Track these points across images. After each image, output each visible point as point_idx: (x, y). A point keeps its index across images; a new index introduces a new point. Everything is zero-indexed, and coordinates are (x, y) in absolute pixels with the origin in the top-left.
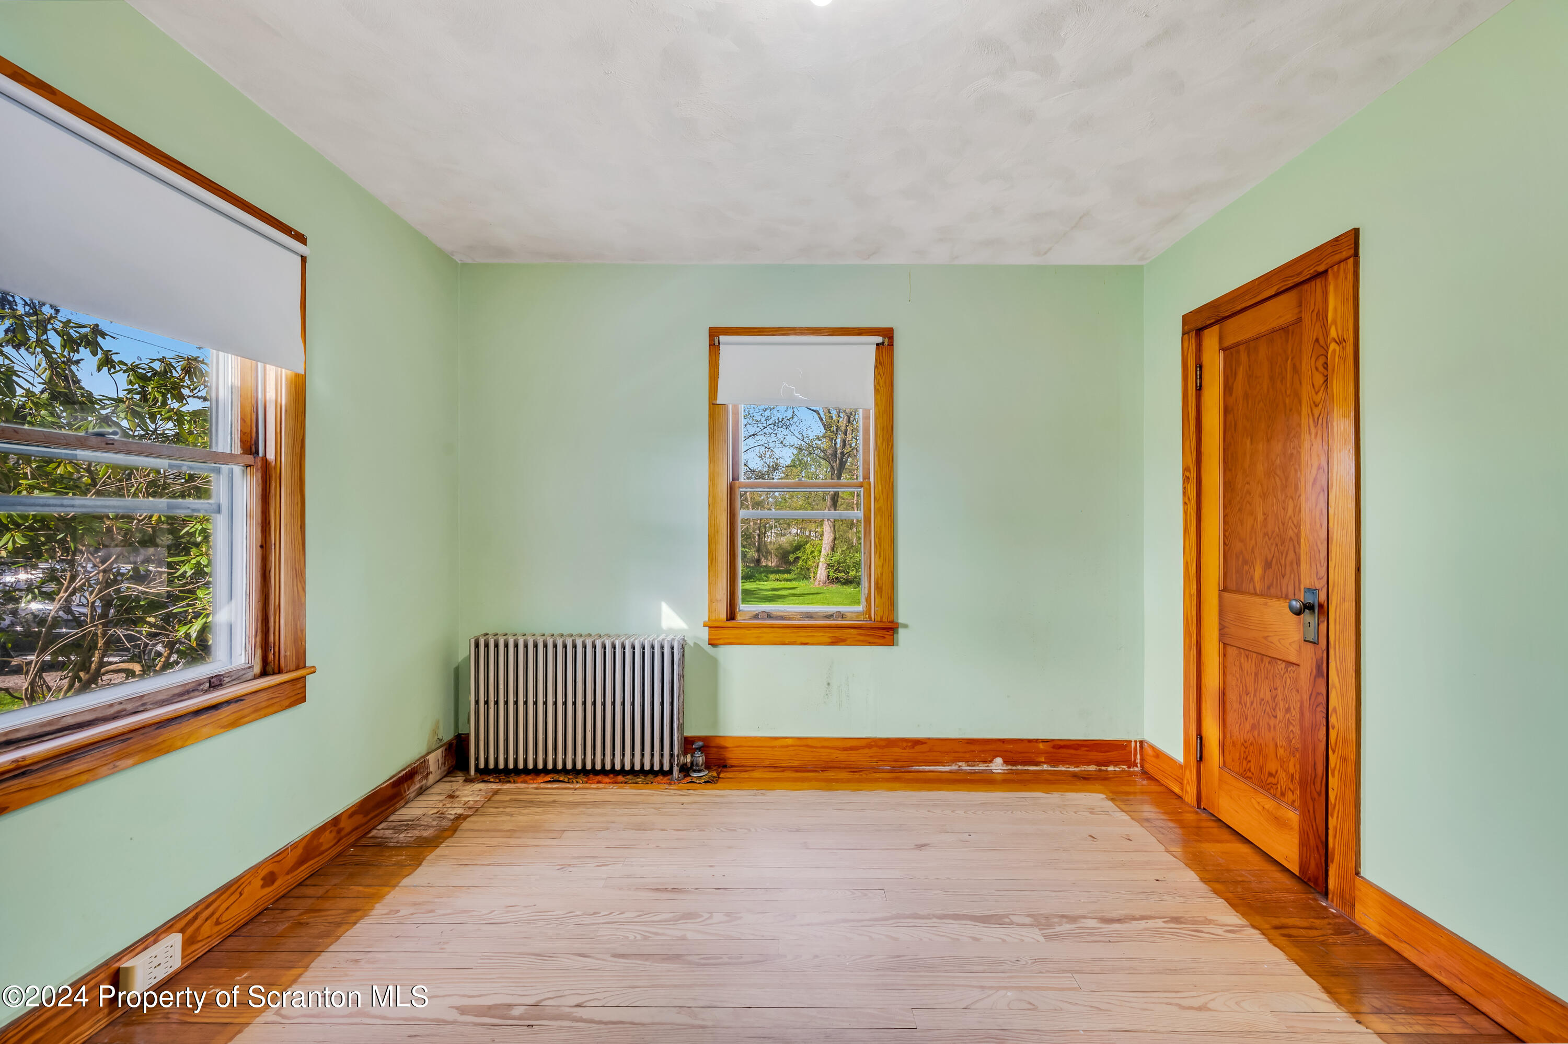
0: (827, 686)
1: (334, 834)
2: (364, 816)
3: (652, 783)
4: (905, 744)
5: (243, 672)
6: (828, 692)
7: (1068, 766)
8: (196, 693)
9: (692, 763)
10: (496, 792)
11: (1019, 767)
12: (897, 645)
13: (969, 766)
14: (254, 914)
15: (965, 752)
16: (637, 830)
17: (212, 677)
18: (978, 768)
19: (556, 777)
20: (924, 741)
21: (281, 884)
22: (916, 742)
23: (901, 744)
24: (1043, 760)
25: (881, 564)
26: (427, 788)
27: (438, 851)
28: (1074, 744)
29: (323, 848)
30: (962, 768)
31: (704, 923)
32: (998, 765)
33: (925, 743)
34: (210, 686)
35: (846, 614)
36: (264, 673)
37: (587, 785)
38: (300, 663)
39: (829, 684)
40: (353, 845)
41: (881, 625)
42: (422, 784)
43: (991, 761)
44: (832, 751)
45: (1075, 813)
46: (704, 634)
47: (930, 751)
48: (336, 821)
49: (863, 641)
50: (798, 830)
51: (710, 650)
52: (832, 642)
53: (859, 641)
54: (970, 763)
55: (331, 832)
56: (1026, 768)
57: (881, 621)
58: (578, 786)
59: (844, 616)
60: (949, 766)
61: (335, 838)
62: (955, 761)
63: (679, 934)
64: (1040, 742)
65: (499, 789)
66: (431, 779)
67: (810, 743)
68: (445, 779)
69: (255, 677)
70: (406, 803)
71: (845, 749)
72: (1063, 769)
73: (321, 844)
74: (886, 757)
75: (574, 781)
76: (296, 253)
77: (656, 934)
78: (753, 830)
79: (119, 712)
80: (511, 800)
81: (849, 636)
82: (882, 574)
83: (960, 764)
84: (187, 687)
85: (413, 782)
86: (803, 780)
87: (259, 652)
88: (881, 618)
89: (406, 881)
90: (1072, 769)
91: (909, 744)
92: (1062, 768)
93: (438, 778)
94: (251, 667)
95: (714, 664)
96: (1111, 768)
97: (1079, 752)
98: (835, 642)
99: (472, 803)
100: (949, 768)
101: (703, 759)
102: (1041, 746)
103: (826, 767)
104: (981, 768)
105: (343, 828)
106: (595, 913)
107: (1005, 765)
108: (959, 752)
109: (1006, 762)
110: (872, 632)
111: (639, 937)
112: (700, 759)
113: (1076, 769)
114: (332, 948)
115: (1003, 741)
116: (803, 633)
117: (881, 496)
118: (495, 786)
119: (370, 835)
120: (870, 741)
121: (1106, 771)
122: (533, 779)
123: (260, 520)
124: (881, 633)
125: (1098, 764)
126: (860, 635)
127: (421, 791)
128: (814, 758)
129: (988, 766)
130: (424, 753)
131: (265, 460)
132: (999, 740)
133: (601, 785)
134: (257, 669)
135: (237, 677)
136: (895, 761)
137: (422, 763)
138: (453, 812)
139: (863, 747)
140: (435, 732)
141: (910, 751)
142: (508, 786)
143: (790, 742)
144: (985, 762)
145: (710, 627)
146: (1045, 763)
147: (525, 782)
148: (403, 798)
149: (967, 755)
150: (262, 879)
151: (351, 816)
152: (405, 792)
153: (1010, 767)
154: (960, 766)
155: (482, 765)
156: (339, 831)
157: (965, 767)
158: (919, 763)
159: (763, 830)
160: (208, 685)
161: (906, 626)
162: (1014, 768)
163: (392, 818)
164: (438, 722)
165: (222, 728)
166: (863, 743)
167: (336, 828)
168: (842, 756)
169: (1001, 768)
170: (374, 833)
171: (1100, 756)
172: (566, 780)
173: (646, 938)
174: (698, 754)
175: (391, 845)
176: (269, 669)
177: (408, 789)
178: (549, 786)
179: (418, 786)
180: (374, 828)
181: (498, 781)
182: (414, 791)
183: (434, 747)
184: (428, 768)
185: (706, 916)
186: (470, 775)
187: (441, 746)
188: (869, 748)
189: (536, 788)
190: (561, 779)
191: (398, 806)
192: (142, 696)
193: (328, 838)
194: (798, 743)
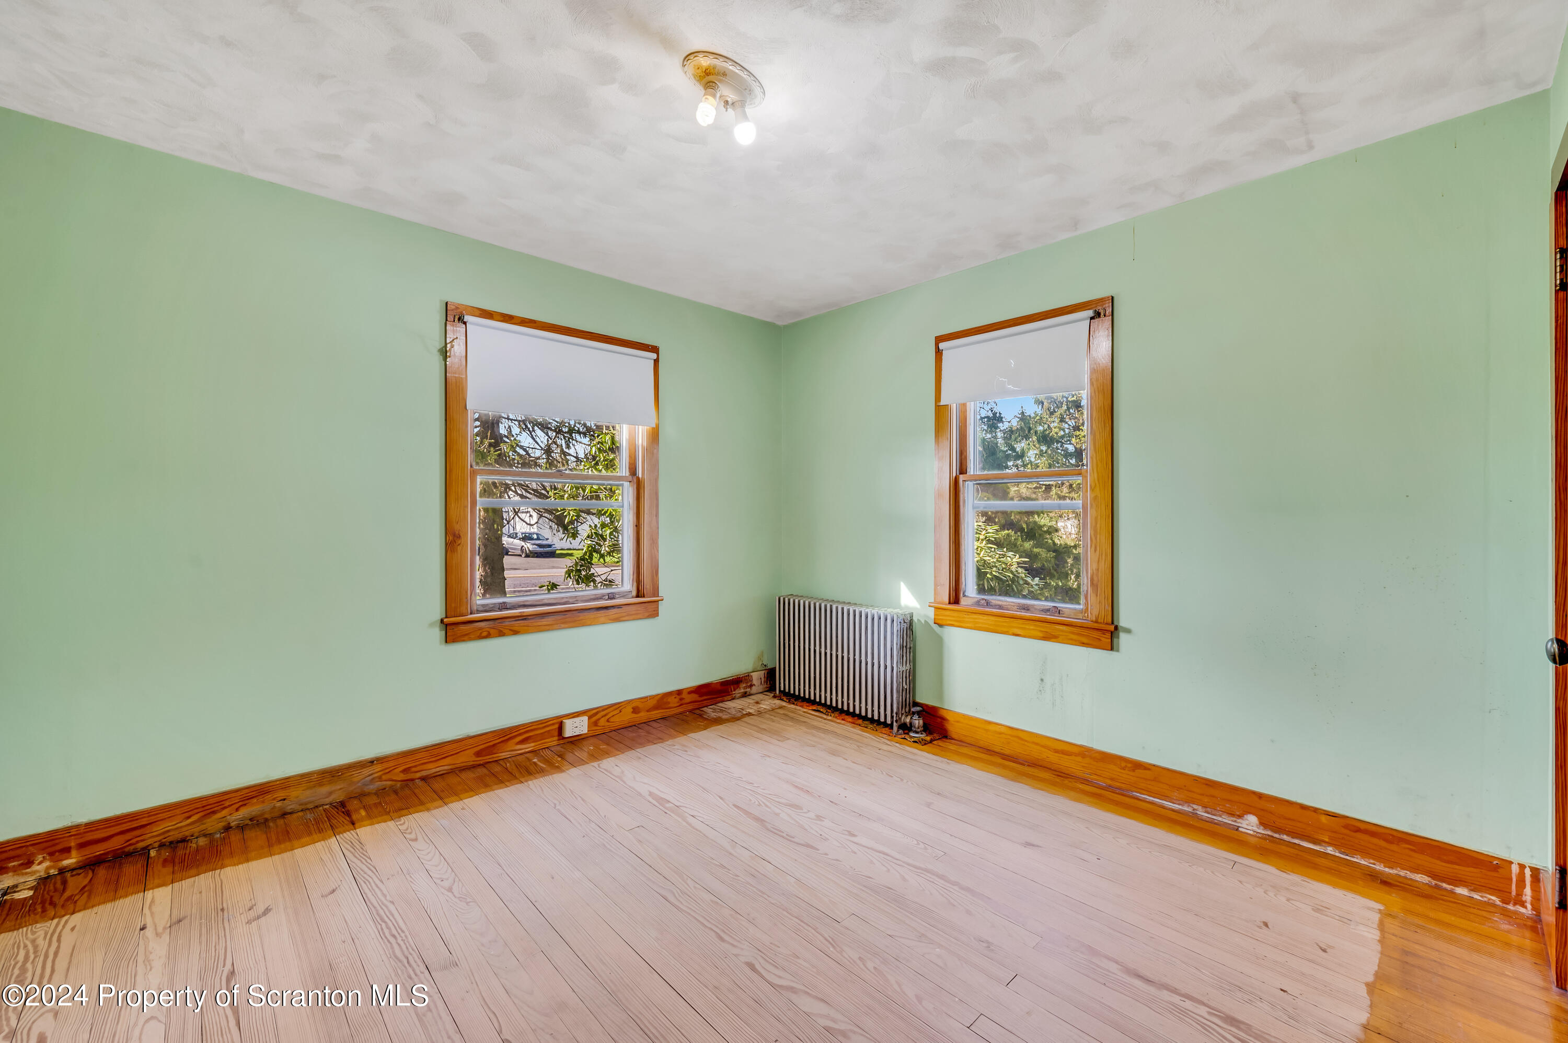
0: (1040, 682)
1: (677, 700)
2: (700, 697)
3: (877, 730)
4: (1123, 764)
5: (626, 594)
6: (1041, 689)
7: (1372, 861)
8: (601, 600)
9: (911, 723)
10: (781, 707)
11: (1285, 837)
12: (1118, 651)
13: (1208, 813)
14: (628, 725)
15: (1202, 795)
16: (830, 753)
17: (609, 593)
18: (1220, 819)
19: (819, 708)
20: (1147, 766)
21: (643, 716)
22: (1138, 766)
23: (1119, 763)
24: (1327, 840)
25: (1097, 559)
26: (750, 695)
27: (720, 727)
28: (1385, 834)
29: (671, 705)
30: (1198, 813)
31: (799, 814)
32: (1250, 824)
33: (1149, 769)
34: (609, 598)
35: (1064, 610)
36: (638, 596)
37: (835, 719)
38: (656, 592)
39: (1042, 680)
40: (691, 711)
41: (1096, 626)
42: (746, 690)
43: (1240, 817)
44: (1043, 749)
45: (1288, 900)
46: (931, 613)
47: (1155, 780)
48: (679, 692)
49: (1075, 641)
50: (939, 794)
51: (935, 627)
52: (1044, 637)
53: (1071, 639)
54: (1209, 809)
55: (675, 698)
56: (1296, 841)
57: (1096, 622)
58: (830, 718)
59: (1061, 612)
60: (1179, 804)
61: (678, 702)
62: (1188, 802)
63: (777, 811)
64: (1321, 813)
65: (785, 706)
66: (754, 690)
67: (1021, 735)
68: (765, 693)
69: (633, 597)
70: (733, 699)
71: (1056, 751)
72: (1363, 862)
73: (669, 703)
74: (1101, 772)
75: (829, 714)
76: (651, 359)
77: (767, 806)
78: (905, 781)
79: (566, 602)
80: (784, 714)
81: (1061, 633)
82: (1098, 570)
83: (1195, 807)
84: (597, 596)
85: (738, 687)
86: (1004, 767)
87: (635, 584)
88: (1097, 618)
89: (692, 735)
90: (1379, 867)
91: (1129, 765)
92: (1357, 859)
93: (761, 691)
94: (631, 592)
95: (939, 642)
96: (1462, 891)
97: (1394, 847)
98: (1047, 637)
99: (763, 709)
100: (1180, 807)
101: (919, 723)
102: (1324, 819)
103: (1034, 764)
104: (1224, 821)
105: (684, 699)
106: (751, 783)
107: (1262, 827)
108: (1193, 792)
109: (1262, 824)
110: (1085, 632)
111: (757, 803)
112: (918, 722)
113: (1391, 871)
114: (637, 750)
115: (1260, 796)
116: (1015, 623)
117: (1098, 485)
118: (784, 704)
119: (702, 709)
120: (1083, 749)
121: (1452, 892)
122: (807, 706)
123: (635, 511)
124: (1096, 634)
125: (1433, 876)
126: (1073, 633)
127: (745, 695)
128: (1025, 751)
129: (1235, 821)
130: (750, 670)
131: (638, 478)
132: (1254, 793)
133: (843, 722)
134: (634, 593)
135: (624, 595)
136: (1112, 779)
137: (746, 676)
138: (748, 711)
139: (1077, 755)
140: (760, 658)
141: (1129, 773)
142: (792, 706)
143: (1003, 730)
144: (1232, 814)
145: (936, 608)
146: (1329, 844)
147: (802, 706)
148: (730, 695)
149: (1206, 800)
150: (633, 708)
151: (690, 693)
152: (732, 691)
153: (1269, 833)
154: (1194, 810)
155: (782, 689)
156: (681, 699)
157: (1201, 812)
158: (1142, 790)
159: (913, 784)
160: (607, 597)
161: (1128, 631)
162: (1276, 835)
163: (720, 705)
164: (763, 652)
165: (610, 620)
166: (1075, 750)
167: (679, 697)
168: (1053, 758)
169: (1255, 829)
170: (705, 709)
171: (1440, 866)
172: (825, 712)
173: (759, 805)
174: (916, 717)
175: (704, 716)
176: (640, 594)
177: (735, 690)
178: (813, 713)
179: (742, 691)
180: (707, 706)
181: (788, 701)
182: (739, 693)
183: (759, 669)
184: (751, 681)
185: (806, 811)
186: (776, 693)
187: (765, 670)
188: (1083, 757)
189: (804, 712)
190: (822, 710)
191: (726, 698)
192: (576, 596)
193: (674, 701)
194: (1010, 732)
